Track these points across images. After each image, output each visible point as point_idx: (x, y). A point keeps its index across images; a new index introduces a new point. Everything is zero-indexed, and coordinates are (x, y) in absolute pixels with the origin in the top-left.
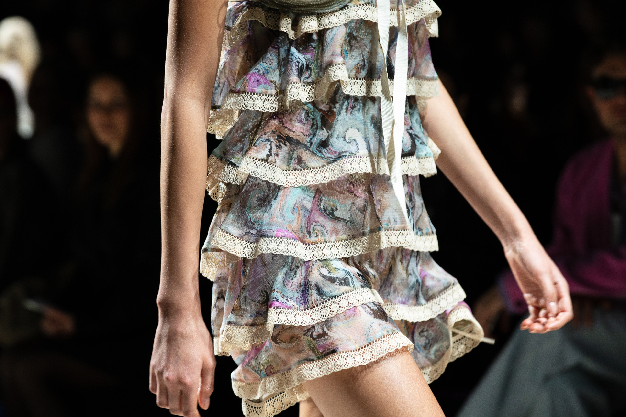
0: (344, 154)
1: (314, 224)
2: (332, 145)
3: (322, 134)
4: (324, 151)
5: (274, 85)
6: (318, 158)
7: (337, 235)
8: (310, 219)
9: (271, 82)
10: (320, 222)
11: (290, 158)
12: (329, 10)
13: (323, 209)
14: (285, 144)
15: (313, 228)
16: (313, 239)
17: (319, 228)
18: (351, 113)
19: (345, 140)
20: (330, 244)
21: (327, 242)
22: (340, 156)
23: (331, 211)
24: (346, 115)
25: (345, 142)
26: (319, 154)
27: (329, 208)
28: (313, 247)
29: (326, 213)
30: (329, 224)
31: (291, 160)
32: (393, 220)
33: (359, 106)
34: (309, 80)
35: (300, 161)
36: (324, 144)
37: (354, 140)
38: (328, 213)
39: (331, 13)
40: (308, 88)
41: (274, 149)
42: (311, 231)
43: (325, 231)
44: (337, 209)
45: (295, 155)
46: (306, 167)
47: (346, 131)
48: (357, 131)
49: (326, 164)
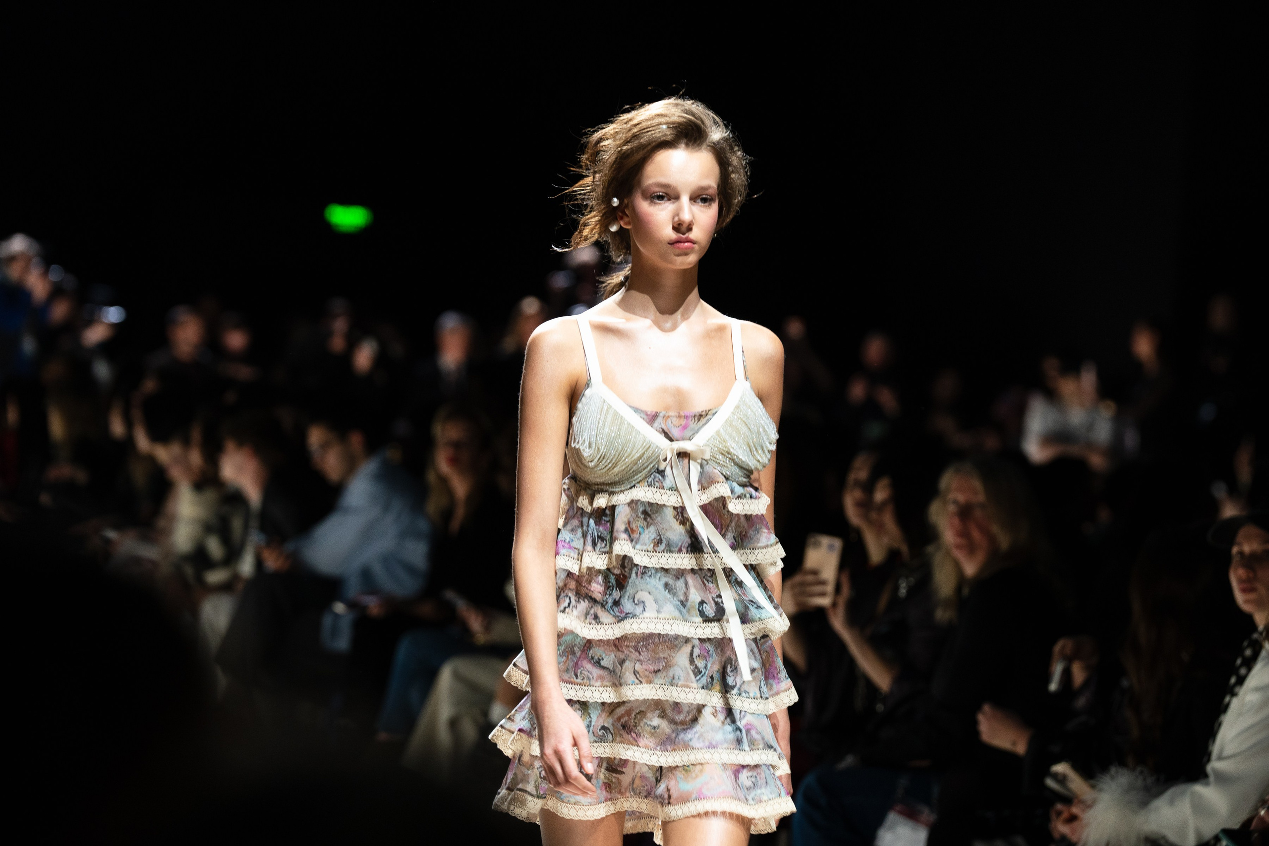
0: (629, 615)
1: (582, 668)
2: (622, 605)
3: (616, 594)
4: (616, 609)
5: (577, 551)
6: (611, 616)
7: (602, 681)
8: (577, 664)
9: (575, 548)
10: (587, 668)
11: (587, 614)
12: (619, 490)
13: (590, 658)
14: (584, 600)
15: (581, 672)
16: (579, 681)
17: (586, 673)
18: (642, 578)
19: (634, 601)
20: (594, 688)
21: (590, 686)
22: (627, 616)
23: (598, 660)
24: (637, 579)
25: (633, 604)
26: (612, 612)
27: (596, 657)
28: (578, 687)
29: (593, 661)
30: (596, 672)
31: (588, 614)
32: (677, 677)
33: (650, 573)
34: (605, 550)
35: (596, 617)
36: (617, 603)
37: (643, 602)
38: (595, 661)
39: (622, 491)
40: (604, 556)
41: (573, 602)
42: (579, 674)
43: (591, 677)
44: (603, 659)
45: (592, 612)
46: (599, 623)
47: (636, 593)
48: (649, 594)
49: (616, 621)
